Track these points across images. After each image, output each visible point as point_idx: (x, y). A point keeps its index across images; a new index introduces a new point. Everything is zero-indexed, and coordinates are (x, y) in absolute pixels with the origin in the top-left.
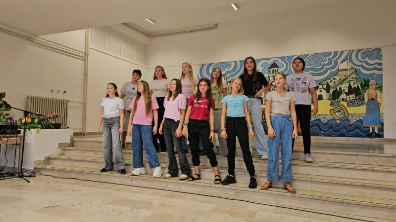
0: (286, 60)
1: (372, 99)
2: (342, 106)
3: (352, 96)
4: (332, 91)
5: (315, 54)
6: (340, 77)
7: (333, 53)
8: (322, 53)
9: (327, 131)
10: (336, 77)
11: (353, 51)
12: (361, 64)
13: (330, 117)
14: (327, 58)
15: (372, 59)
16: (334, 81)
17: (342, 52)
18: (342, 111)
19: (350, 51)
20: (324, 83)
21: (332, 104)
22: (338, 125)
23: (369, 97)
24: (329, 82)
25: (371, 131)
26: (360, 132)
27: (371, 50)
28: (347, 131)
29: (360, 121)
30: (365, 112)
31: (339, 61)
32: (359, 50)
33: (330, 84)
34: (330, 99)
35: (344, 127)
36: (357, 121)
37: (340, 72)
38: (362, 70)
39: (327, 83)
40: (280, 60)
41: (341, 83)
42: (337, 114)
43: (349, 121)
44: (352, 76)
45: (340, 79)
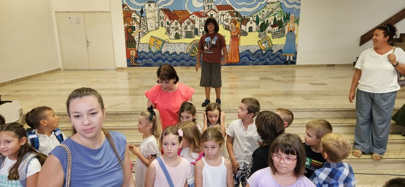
1: (291, 31)
2: (267, 38)
3: (276, 29)
4: (260, 23)
6: (268, 10)
9: (254, 60)
10: (264, 10)
13: (258, 48)
16: (263, 13)
18: (268, 42)
20: (254, 15)
21: (260, 36)
22: (264, 55)
23: (288, 29)
24: (258, 15)
25: (288, 59)
26: (280, 61)
28: (270, 60)
29: (281, 51)
30: (284, 43)
33: (260, 17)
34: (259, 31)
35: (268, 57)
36: (278, 51)
37: (268, 5)
41: (268, 16)
42: (263, 45)
43: (272, 51)
44: (277, 10)
45: (268, 12)
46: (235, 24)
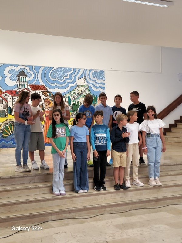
0: (33, 70)
4: (72, 103)
5: (58, 68)
6: (78, 92)
7: (73, 69)
8: (64, 68)
10: (75, 92)
11: (87, 70)
12: (92, 82)
14: (68, 73)
15: (99, 79)
16: (74, 95)
17: (79, 70)
19: (85, 69)
20: (66, 96)
21: (72, 116)
24: (70, 96)
27: (98, 71)
31: (77, 77)
32: (91, 70)
33: (71, 98)
37: (78, 87)
38: (93, 87)
39: (69, 96)
40: (28, 69)
41: (78, 97)
44: (86, 92)
45: (78, 93)
46: (49, 104)
